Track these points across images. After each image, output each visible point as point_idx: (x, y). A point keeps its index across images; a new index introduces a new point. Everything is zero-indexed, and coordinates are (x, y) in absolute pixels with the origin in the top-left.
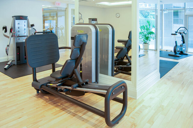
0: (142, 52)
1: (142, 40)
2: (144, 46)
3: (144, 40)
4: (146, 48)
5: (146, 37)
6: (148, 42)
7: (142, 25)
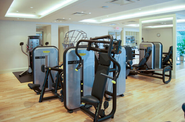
0: (178, 62)
1: (179, 53)
2: (180, 58)
3: (180, 54)
4: (182, 60)
5: (182, 52)
6: (183, 55)
7: (179, 43)
